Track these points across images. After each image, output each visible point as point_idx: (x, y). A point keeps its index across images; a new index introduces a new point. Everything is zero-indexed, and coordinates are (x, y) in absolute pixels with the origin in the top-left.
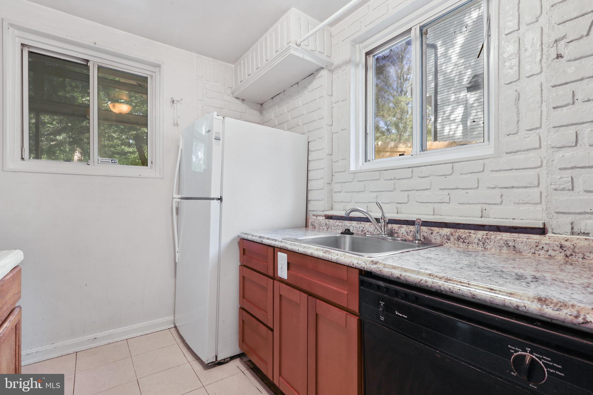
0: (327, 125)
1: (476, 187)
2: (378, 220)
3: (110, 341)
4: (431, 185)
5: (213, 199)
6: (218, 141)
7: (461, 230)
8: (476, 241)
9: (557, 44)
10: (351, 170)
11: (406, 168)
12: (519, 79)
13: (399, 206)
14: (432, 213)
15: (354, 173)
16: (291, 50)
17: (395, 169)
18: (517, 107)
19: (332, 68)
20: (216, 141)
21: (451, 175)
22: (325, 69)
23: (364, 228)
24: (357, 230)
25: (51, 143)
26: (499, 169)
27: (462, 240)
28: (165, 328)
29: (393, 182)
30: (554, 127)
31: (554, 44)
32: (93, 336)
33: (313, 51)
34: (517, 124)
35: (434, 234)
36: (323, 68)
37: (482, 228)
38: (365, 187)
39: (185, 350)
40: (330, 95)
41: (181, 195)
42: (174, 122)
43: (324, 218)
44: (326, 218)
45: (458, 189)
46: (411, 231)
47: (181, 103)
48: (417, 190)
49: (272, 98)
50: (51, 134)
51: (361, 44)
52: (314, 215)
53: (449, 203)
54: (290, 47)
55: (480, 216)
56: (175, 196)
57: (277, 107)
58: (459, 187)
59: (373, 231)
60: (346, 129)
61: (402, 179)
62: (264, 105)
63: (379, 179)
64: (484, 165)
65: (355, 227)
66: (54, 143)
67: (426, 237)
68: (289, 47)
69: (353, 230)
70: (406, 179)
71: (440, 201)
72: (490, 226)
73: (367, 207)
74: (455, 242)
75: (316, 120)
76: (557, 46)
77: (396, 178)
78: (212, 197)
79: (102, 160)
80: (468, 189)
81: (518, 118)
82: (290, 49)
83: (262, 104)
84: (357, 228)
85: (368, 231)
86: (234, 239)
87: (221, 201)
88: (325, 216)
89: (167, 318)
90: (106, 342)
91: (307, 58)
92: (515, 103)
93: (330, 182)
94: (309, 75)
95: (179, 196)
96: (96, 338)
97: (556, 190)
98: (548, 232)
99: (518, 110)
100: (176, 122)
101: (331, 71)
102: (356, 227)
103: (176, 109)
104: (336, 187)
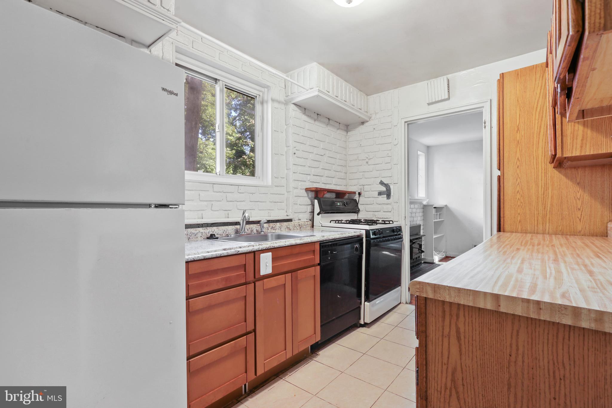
8: (278, 228)
11: (230, 185)
17: (221, 184)
23: (213, 232)
24: (206, 235)
26: (273, 193)
27: (273, 229)
37: (278, 221)
46: (250, 228)
59: (223, 232)
65: (203, 233)
67: (258, 230)
69: (202, 235)
71: (251, 209)
80: (263, 202)
84: (207, 233)
85: (217, 234)
97: (294, 204)
98: (293, 220)
102: (205, 233)
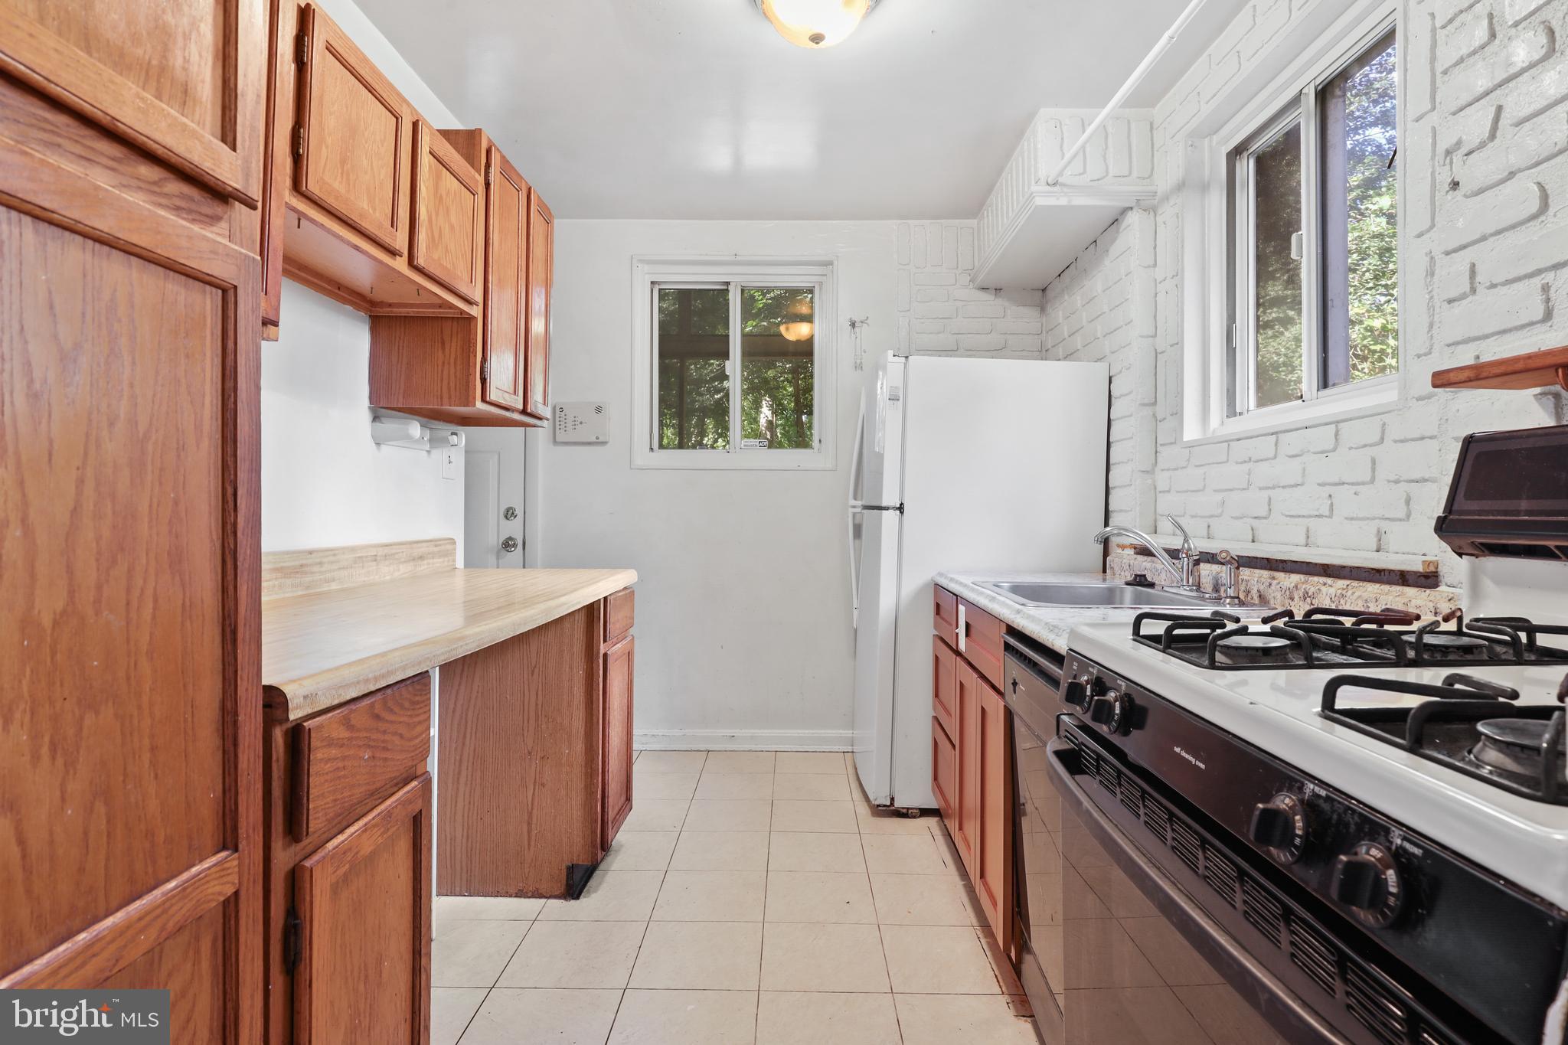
0: (1142, 337)
1: (1369, 478)
2: (1174, 554)
3: (753, 747)
4: (1304, 475)
5: (887, 508)
6: (896, 402)
7: (1316, 579)
9: (1451, 160)
10: (1185, 440)
11: (1267, 434)
12: (1433, 226)
13: (1256, 523)
14: (1303, 541)
15: (1192, 445)
16: (1037, 198)
17: (1251, 438)
18: (1430, 292)
19: (1156, 201)
20: (892, 402)
21: (1334, 450)
22: (1134, 210)
25: (716, 396)
26: (1405, 437)
28: (836, 748)
29: (1246, 467)
30: (1449, 345)
31: (1446, 158)
32: (729, 732)
33: (1102, 179)
34: (1429, 331)
35: (1273, 588)
36: (1131, 208)
38: (1204, 479)
39: (854, 785)
40: (1149, 267)
41: (862, 500)
42: (856, 363)
43: (1132, 552)
44: (1137, 553)
45: (1343, 483)
47: (868, 324)
48: (1284, 487)
49: (1060, 275)
50: (713, 379)
51: (1215, 137)
52: (1118, 546)
53: (1330, 516)
54: (1034, 194)
55: (1375, 549)
56: (853, 502)
57: (1066, 297)
58: (1344, 479)
60: (1178, 344)
61: (1262, 460)
62: (1048, 292)
63: (1225, 460)
64: (1383, 427)
66: (719, 396)
67: (1262, 593)
68: (1032, 194)
70: (1266, 460)
71: (1316, 513)
72: (1352, 568)
73: (1209, 526)
74: (1300, 604)
75: (1122, 326)
76: (1451, 163)
77: (1252, 459)
78: (884, 504)
79: (746, 444)
80: (1358, 484)
81: (1431, 318)
82: (1034, 197)
83: (1044, 290)
86: (926, 586)
87: (902, 513)
88: (1135, 548)
89: (841, 731)
90: (747, 747)
91: (1080, 201)
92: (1426, 281)
93: (1148, 469)
94: (1110, 224)
95: (859, 503)
96: (733, 736)
98: (1441, 582)
99: (1432, 297)
100: (858, 361)
101: (1153, 210)
103: (859, 337)
104: (1162, 480)
